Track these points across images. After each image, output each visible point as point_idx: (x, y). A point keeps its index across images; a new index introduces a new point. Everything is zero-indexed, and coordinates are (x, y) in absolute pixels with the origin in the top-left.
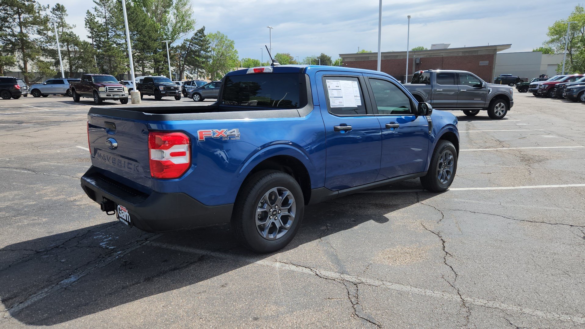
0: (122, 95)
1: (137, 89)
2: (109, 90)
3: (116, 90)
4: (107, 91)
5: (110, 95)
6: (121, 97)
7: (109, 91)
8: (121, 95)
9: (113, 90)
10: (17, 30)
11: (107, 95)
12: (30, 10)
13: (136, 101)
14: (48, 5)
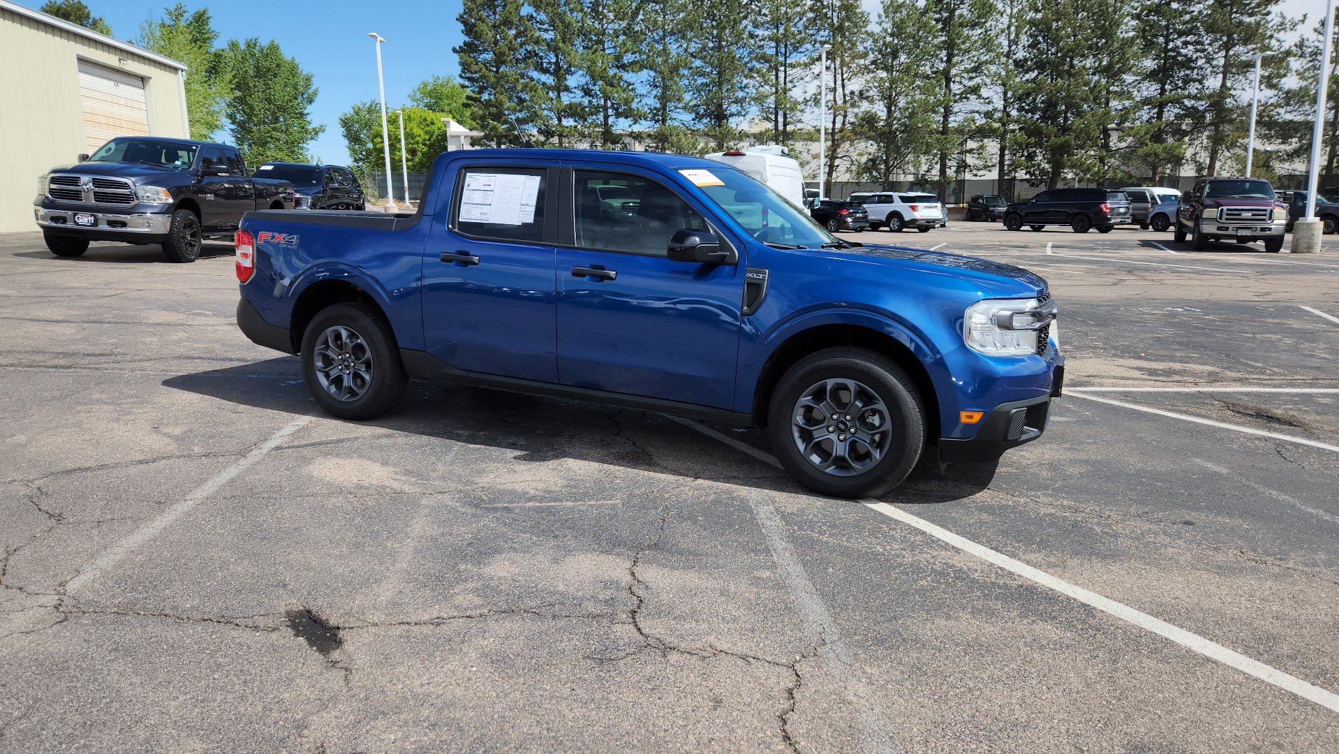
0: (1263, 229)
1: (1316, 215)
2: (1227, 214)
3: (1249, 215)
4: (1221, 218)
5: (1227, 229)
6: (1259, 233)
7: (1226, 219)
8: (1258, 230)
9: (1240, 215)
10: (1214, 83)
11: (1219, 229)
12: (1251, 35)
13: (1302, 246)
14: (1305, 16)
